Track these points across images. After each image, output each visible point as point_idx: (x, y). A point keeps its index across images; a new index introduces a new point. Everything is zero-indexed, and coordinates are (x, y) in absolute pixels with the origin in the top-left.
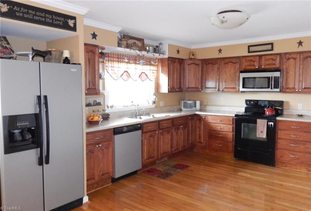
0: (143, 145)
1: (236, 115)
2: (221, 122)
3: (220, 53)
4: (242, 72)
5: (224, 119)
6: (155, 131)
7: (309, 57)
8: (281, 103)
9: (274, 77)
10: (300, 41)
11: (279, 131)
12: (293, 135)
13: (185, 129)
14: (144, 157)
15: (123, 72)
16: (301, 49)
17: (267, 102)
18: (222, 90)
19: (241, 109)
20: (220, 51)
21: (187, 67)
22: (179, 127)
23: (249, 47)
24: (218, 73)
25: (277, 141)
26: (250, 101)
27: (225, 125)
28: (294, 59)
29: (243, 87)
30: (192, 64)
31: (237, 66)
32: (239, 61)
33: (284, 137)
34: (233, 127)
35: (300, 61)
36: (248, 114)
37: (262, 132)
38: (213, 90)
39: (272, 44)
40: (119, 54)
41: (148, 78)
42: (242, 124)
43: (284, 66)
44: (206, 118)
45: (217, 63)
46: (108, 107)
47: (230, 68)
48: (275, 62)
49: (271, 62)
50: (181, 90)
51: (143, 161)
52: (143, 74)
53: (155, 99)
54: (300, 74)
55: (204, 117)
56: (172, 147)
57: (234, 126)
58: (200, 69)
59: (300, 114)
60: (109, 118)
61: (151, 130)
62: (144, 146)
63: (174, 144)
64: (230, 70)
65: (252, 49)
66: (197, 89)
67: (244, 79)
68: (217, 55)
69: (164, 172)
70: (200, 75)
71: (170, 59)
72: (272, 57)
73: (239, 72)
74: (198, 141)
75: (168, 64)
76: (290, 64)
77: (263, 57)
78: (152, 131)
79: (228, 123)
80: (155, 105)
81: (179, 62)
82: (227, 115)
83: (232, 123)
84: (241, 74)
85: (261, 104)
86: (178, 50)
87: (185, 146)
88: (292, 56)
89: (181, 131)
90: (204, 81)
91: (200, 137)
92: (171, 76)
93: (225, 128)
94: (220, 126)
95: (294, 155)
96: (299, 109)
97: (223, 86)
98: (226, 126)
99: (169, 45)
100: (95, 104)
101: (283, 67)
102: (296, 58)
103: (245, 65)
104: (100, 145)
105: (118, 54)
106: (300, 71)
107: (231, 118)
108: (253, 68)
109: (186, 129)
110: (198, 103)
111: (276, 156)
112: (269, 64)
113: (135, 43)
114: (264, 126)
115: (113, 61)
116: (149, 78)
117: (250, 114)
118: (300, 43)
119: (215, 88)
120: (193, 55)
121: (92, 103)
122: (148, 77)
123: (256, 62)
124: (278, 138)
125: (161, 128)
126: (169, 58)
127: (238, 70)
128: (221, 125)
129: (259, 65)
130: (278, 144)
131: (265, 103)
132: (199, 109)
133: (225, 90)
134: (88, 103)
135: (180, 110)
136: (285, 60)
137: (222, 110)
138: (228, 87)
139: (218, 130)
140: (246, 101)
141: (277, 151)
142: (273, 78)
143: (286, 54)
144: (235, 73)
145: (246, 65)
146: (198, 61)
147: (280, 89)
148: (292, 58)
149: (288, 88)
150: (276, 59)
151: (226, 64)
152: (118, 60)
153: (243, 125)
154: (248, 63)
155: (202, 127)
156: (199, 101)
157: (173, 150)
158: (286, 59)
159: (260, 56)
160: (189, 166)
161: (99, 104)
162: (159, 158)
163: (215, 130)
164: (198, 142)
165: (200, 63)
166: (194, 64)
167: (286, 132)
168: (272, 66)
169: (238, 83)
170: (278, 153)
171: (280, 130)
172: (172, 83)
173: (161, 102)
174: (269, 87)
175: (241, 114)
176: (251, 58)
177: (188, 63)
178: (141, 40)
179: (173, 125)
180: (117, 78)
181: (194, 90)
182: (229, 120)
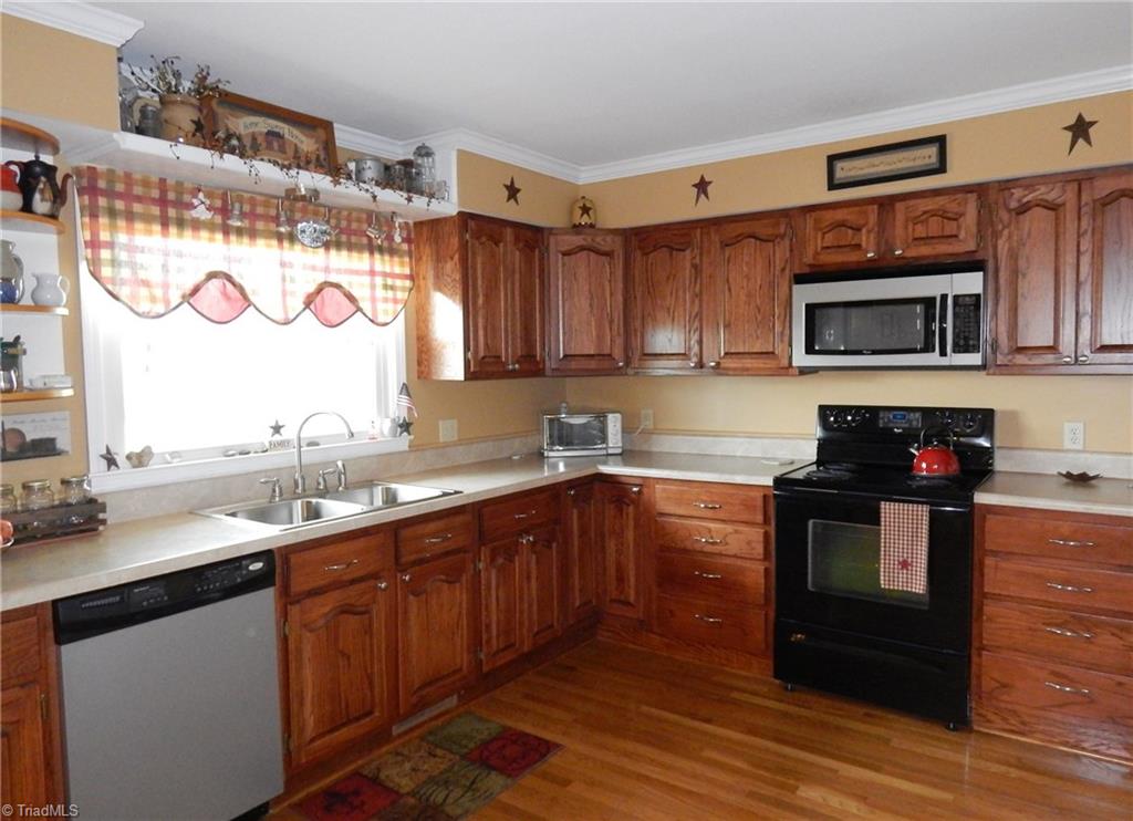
0: (293, 666)
1: (780, 482)
2: (710, 514)
3: (703, 196)
4: (801, 279)
5: (724, 498)
6: (376, 576)
7: (1124, 193)
8: (983, 420)
9: (956, 297)
10: (1080, 118)
11: (989, 561)
12: (1063, 585)
13: (550, 547)
14: (302, 730)
15: (203, 277)
16: (1085, 157)
17: (918, 415)
18: (713, 364)
19: (799, 448)
20: (702, 186)
21: (557, 265)
22: (517, 544)
23: (832, 160)
24: (697, 290)
25: (981, 610)
26: (842, 410)
27: (729, 528)
28: (1045, 207)
29: (810, 350)
30: (582, 248)
31: (781, 252)
32: (789, 232)
33: (1013, 591)
34: (766, 535)
35: (1079, 219)
36: (835, 472)
37: (905, 565)
38: (675, 363)
39: (940, 141)
40: (171, 182)
41: (359, 309)
42: (811, 522)
43: (1003, 246)
44: (645, 490)
45: (689, 244)
46: (111, 461)
47: (747, 263)
48: (959, 227)
49: (934, 226)
50: (531, 366)
51: (292, 747)
52: (328, 291)
53: (410, 409)
54: (1082, 278)
55: (635, 489)
56: (476, 642)
57: (772, 529)
58: (619, 273)
59: (1075, 472)
60: (103, 522)
61: (345, 578)
62: (299, 669)
63: (488, 626)
64: (748, 269)
65: (844, 170)
66: (606, 364)
67: (811, 309)
68: (686, 209)
69: (412, 801)
70: (620, 298)
71: (472, 224)
72: (941, 201)
73: (786, 284)
74: (613, 597)
75: (464, 246)
76: (1029, 234)
77: (899, 206)
78: (353, 582)
79: (745, 517)
80: (412, 437)
81: (517, 239)
82: (739, 479)
83: (759, 518)
84: (796, 288)
85: (891, 425)
86: (512, 182)
87: (551, 626)
88: (1042, 192)
89: (525, 561)
90: (638, 323)
91: (621, 579)
92: (481, 301)
93: (729, 540)
94: (710, 530)
95: (1071, 682)
96: (1068, 445)
97: (717, 345)
98: (736, 532)
99: (464, 157)
100: (11, 449)
101: (995, 247)
102: (1059, 201)
103: (816, 247)
105: (163, 181)
106: (1082, 269)
107: (759, 495)
108: (852, 257)
109: (554, 545)
110: (614, 423)
111: (974, 682)
112: (927, 238)
113: (273, 135)
114: (915, 535)
115: (130, 217)
116: (365, 311)
117: (847, 476)
118: (1080, 129)
119: (684, 354)
120: (585, 210)
122: (361, 305)
123: (864, 230)
124: (985, 595)
125: (407, 558)
126: (465, 218)
127: (783, 270)
128: (712, 525)
129: (878, 244)
130: (985, 624)
131: (910, 421)
132: (619, 451)
133: (728, 363)
135: (537, 458)
136: (1005, 216)
137: (719, 453)
138: (741, 350)
139: (697, 547)
140: (824, 411)
141: (980, 655)
142: (950, 301)
143: (1006, 185)
144: (772, 286)
145: (819, 249)
146: (609, 239)
147: (985, 358)
148: (1038, 205)
149: (1021, 350)
150: (962, 215)
151: (727, 245)
152: (164, 212)
153: (815, 524)
154: (830, 239)
155: (630, 535)
156: (618, 415)
157: (482, 656)
158: (1009, 211)
159: (886, 203)
160: (557, 746)
161: (42, 448)
162: (401, 711)
163: (685, 551)
164: (612, 601)
165: (615, 244)
166: (589, 250)
167: (1028, 567)
168: (943, 248)
169: (787, 332)
170: (989, 668)
171: (995, 553)
172: (486, 336)
173: (441, 423)
174: (928, 348)
175: (800, 475)
176: (840, 215)
177: (564, 249)
178: (319, 126)
179: (482, 538)
180: (160, 309)
181: (593, 364)
182: (748, 505)
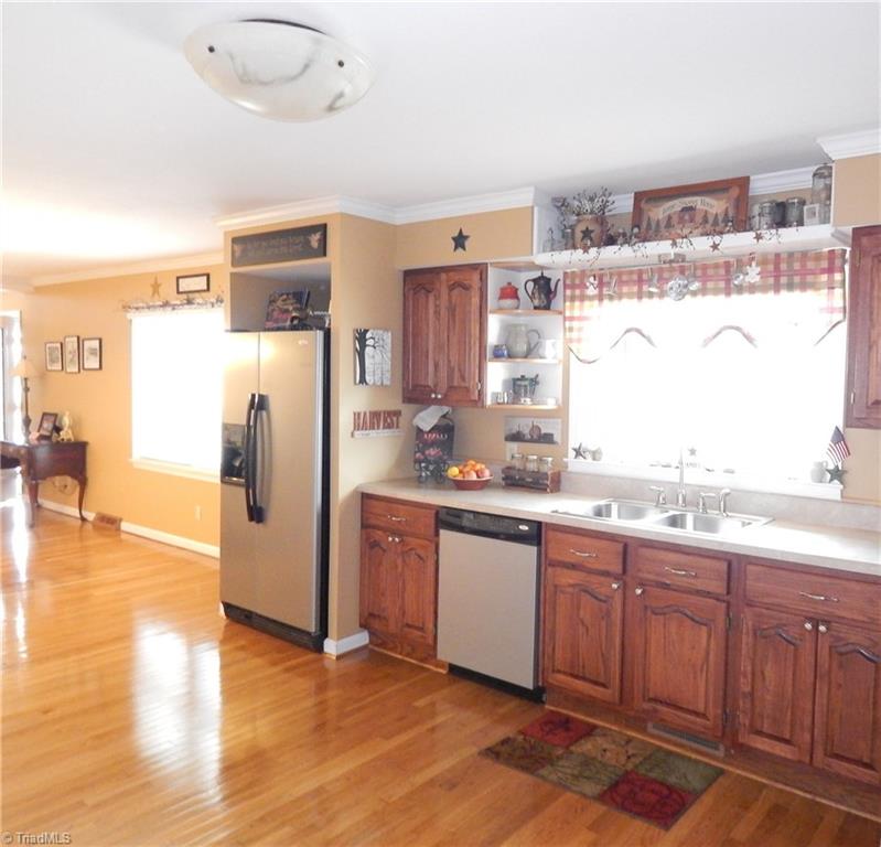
15: (623, 332)
52: (725, 333)
61: (588, 566)
100: (535, 437)
104: (397, 540)
113: (687, 209)
115: (583, 299)
121: (526, 431)
125: (644, 574)
134: (514, 432)
152: (601, 291)
161: (547, 439)
